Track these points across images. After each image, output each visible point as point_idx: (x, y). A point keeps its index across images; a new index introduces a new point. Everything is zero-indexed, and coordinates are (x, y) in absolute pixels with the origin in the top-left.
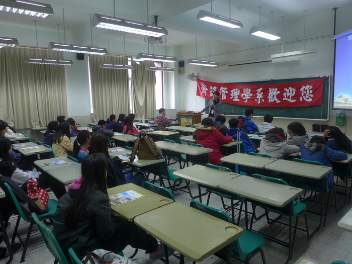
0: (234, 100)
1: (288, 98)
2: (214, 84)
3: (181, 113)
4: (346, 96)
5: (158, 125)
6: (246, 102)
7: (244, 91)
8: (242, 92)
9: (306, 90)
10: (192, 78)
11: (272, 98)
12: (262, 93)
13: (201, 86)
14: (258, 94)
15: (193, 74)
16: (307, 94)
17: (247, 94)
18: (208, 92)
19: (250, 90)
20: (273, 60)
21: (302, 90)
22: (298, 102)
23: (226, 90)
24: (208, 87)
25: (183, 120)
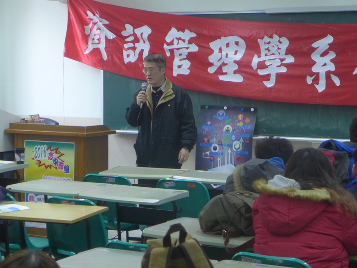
0: (222, 78)
2: (139, 17)
3: (24, 123)
6: (269, 84)
7: (263, 47)
8: (253, 47)
12: (332, 55)
13: (83, 23)
14: (315, 57)
17: (274, 58)
18: (115, 47)
19: (285, 43)
23: (190, 42)
24: (115, 27)
25: (34, 154)
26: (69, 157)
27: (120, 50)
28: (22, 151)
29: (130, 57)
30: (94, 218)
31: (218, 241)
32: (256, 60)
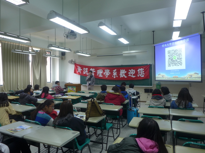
0: (99, 76)
1: (131, 75)
2: (86, 67)
4: (162, 74)
5: (56, 92)
6: (107, 77)
7: (105, 71)
8: (104, 71)
9: (141, 71)
10: (71, 62)
11: (122, 75)
12: (116, 72)
13: (77, 68)
14: (114, 73)
15: (72, 60)
16: (141, 73)
17: (107, 73)
18: (82, 71)
19: (109, 71)
20: (123, 54)
21: (138, 70)
22: (137, 77)
23: (94, 70)
24: (82, 68)
25: (69, 88)
26: (75, 89)
27: (83, 72)
28: (67, 88)
29: (84, 73)
30: (79, 98)
31: (99, 101)
32: (104, 73)
